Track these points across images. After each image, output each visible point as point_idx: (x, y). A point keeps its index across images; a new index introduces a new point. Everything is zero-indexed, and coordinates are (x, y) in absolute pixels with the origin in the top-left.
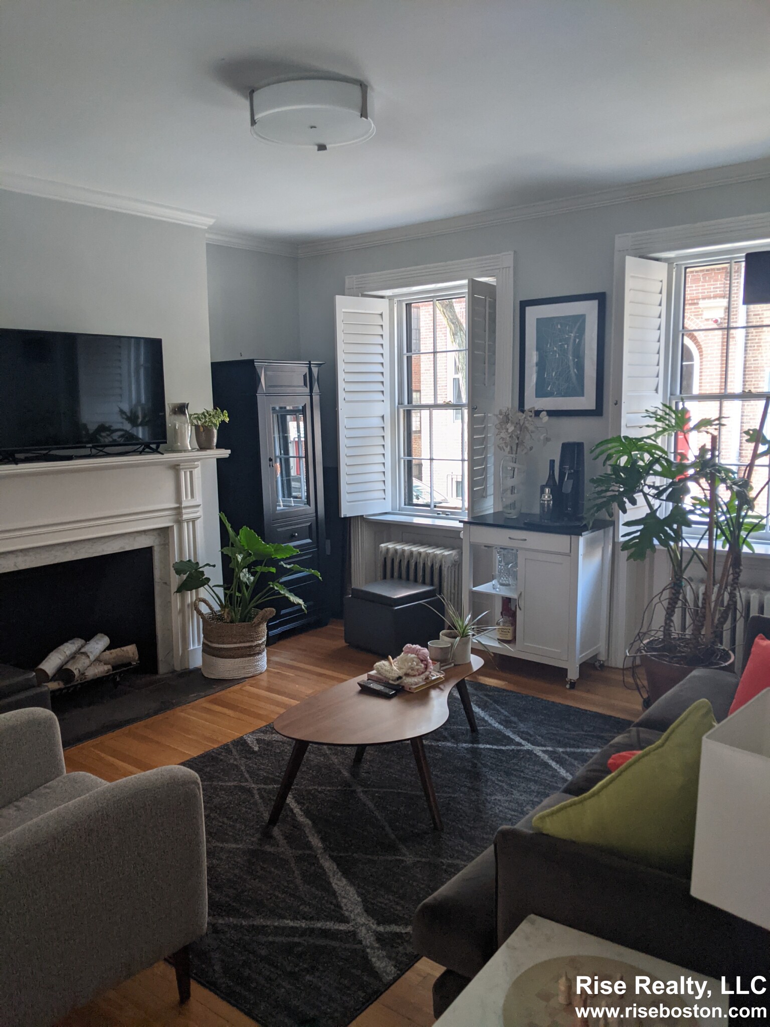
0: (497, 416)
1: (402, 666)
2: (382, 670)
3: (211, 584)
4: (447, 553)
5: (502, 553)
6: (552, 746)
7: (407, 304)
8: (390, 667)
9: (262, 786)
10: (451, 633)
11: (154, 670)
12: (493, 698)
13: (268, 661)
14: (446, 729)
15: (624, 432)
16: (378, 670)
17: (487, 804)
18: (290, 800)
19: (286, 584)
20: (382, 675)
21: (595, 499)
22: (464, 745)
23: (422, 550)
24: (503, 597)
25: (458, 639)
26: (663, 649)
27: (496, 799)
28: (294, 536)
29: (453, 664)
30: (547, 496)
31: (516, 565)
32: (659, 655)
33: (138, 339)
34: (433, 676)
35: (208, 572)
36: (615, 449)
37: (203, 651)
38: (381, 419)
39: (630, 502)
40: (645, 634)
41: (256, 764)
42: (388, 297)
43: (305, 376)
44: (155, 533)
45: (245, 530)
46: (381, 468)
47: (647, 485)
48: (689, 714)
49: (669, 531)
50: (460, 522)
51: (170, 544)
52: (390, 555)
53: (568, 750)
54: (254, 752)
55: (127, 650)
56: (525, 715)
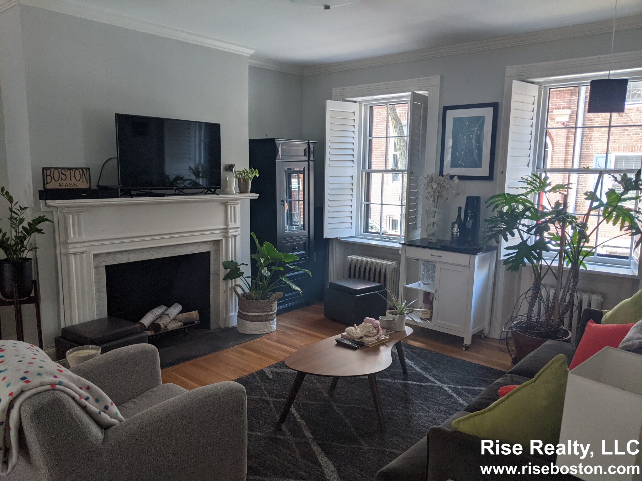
0: (425, 178)
1: (363, 331)
2: (350, 332)
3: (244, 275)
4: (389, 263)
5: (425, 264)
6: (454, 385)
7: (370, 107)
8: (355, 331)
9: (275, 399)
10: (393, 312)
11: (208, 327)
12: (417, 354)
13: (277, 325)
14: (387, 371)
15: (507, 191)
16: (347, 332)
17: (414, 417)
18: (292, 409)
19: (289, 278)
20: (350, 335)
21: (488, 232)
22: (399, 381)
23: (374, 260)
24: (424, 292)
25: (398, 316)
26: (526, 327)
27: (419, 415)
28: (295, 249)
29: (394, 331)
30: (456, 229)
31: (434, 272)
32: (524, 331)
33: (200, 123)
34: (382, 337)
35: (242, 269)
36: (501, 201)
37: (238, 316)
38: (351, 178)
39: (510, 235)
40: (515, 317)
41: (271, 386)
42: (359, 102)
43: (305, 150)
44: (212, 243)
45: (266, 244)
46: (350, 209)
47: (521, 224)
48: (552, 363)
49: (535, 254)
50: (400, 243)
51: (220, 250)
52: (353, 263)
53: (464, 387)
54: (269, 379)
55: (193, 314)
56: (437, 365)
